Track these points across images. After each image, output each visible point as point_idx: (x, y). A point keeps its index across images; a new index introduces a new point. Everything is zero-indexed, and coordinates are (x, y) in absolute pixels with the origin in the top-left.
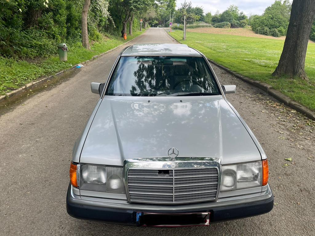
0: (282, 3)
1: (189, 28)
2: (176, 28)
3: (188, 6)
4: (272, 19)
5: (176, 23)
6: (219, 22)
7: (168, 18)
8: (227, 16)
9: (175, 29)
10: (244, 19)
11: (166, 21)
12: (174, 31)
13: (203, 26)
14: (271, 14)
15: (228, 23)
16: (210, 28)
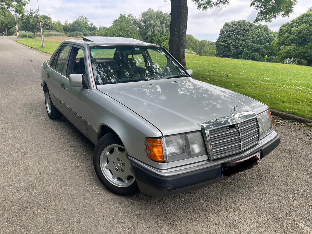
0: (126, 17)
1: (39, 36)
2: (24, 36)
3: (35, 13)
4: (121, 30)
5: (24, 30)
6: (71, 31)
7: (10, 26)
8: (78, 26)
9: (22, 37)
10: (95, 30)
11: (9, 29)
12: (23, 39)
13: (55, 35)
14: (120, 27)
15: (81, 33)
16: (64, 37)
